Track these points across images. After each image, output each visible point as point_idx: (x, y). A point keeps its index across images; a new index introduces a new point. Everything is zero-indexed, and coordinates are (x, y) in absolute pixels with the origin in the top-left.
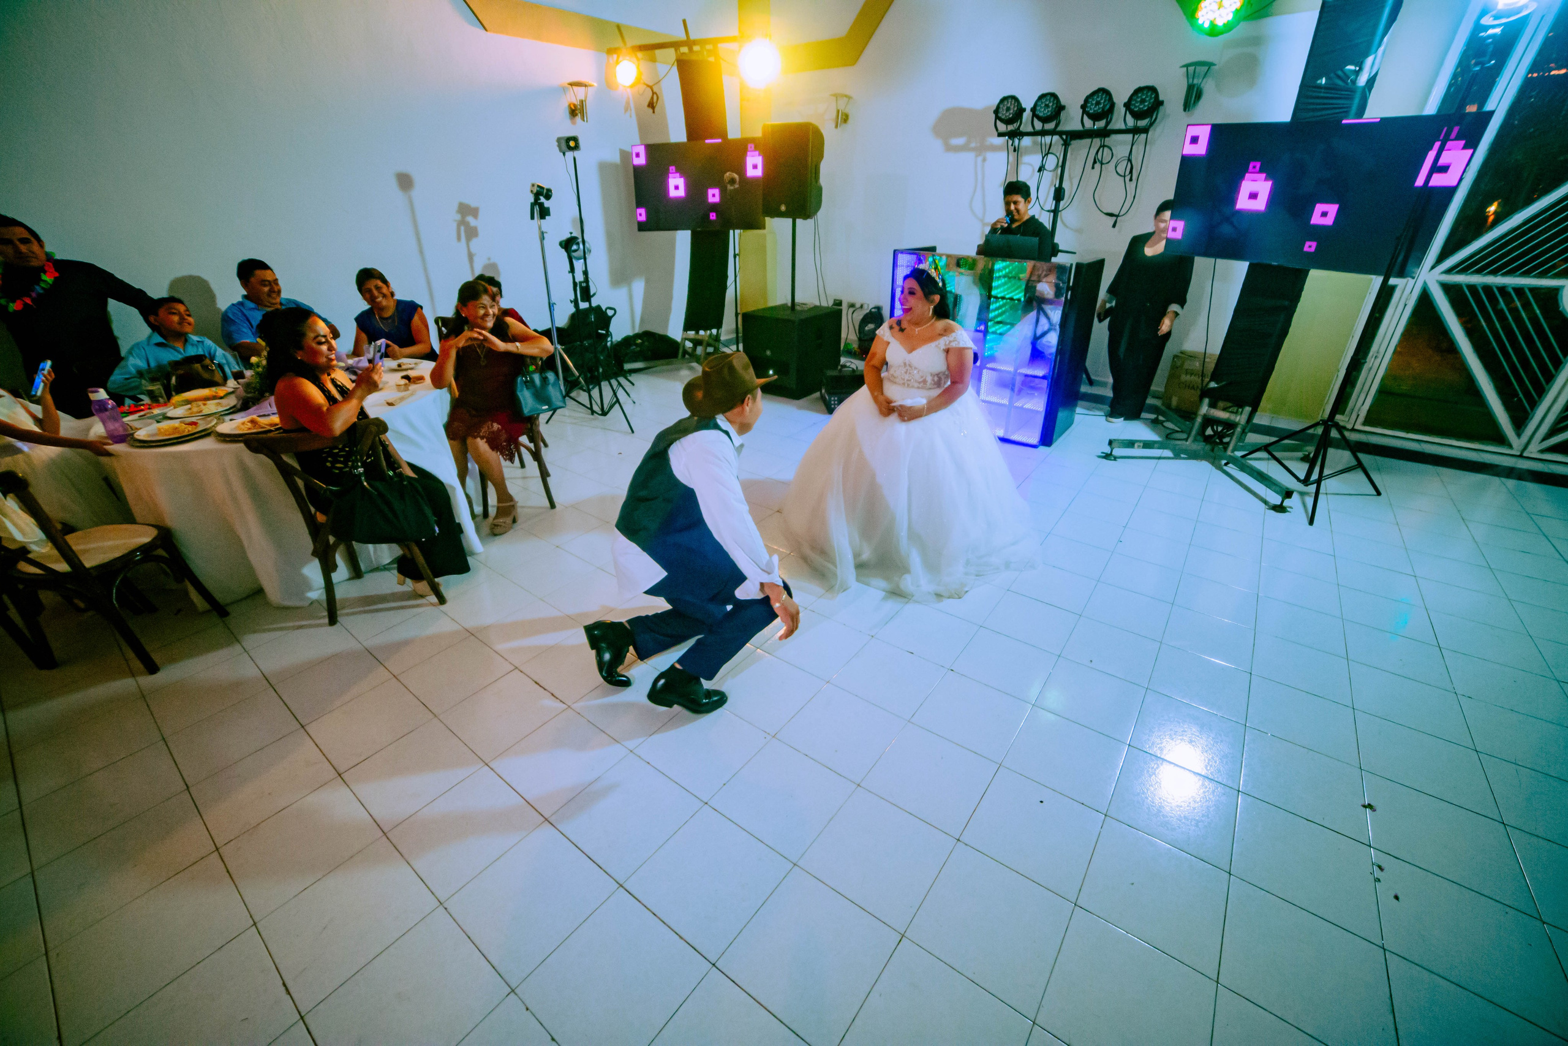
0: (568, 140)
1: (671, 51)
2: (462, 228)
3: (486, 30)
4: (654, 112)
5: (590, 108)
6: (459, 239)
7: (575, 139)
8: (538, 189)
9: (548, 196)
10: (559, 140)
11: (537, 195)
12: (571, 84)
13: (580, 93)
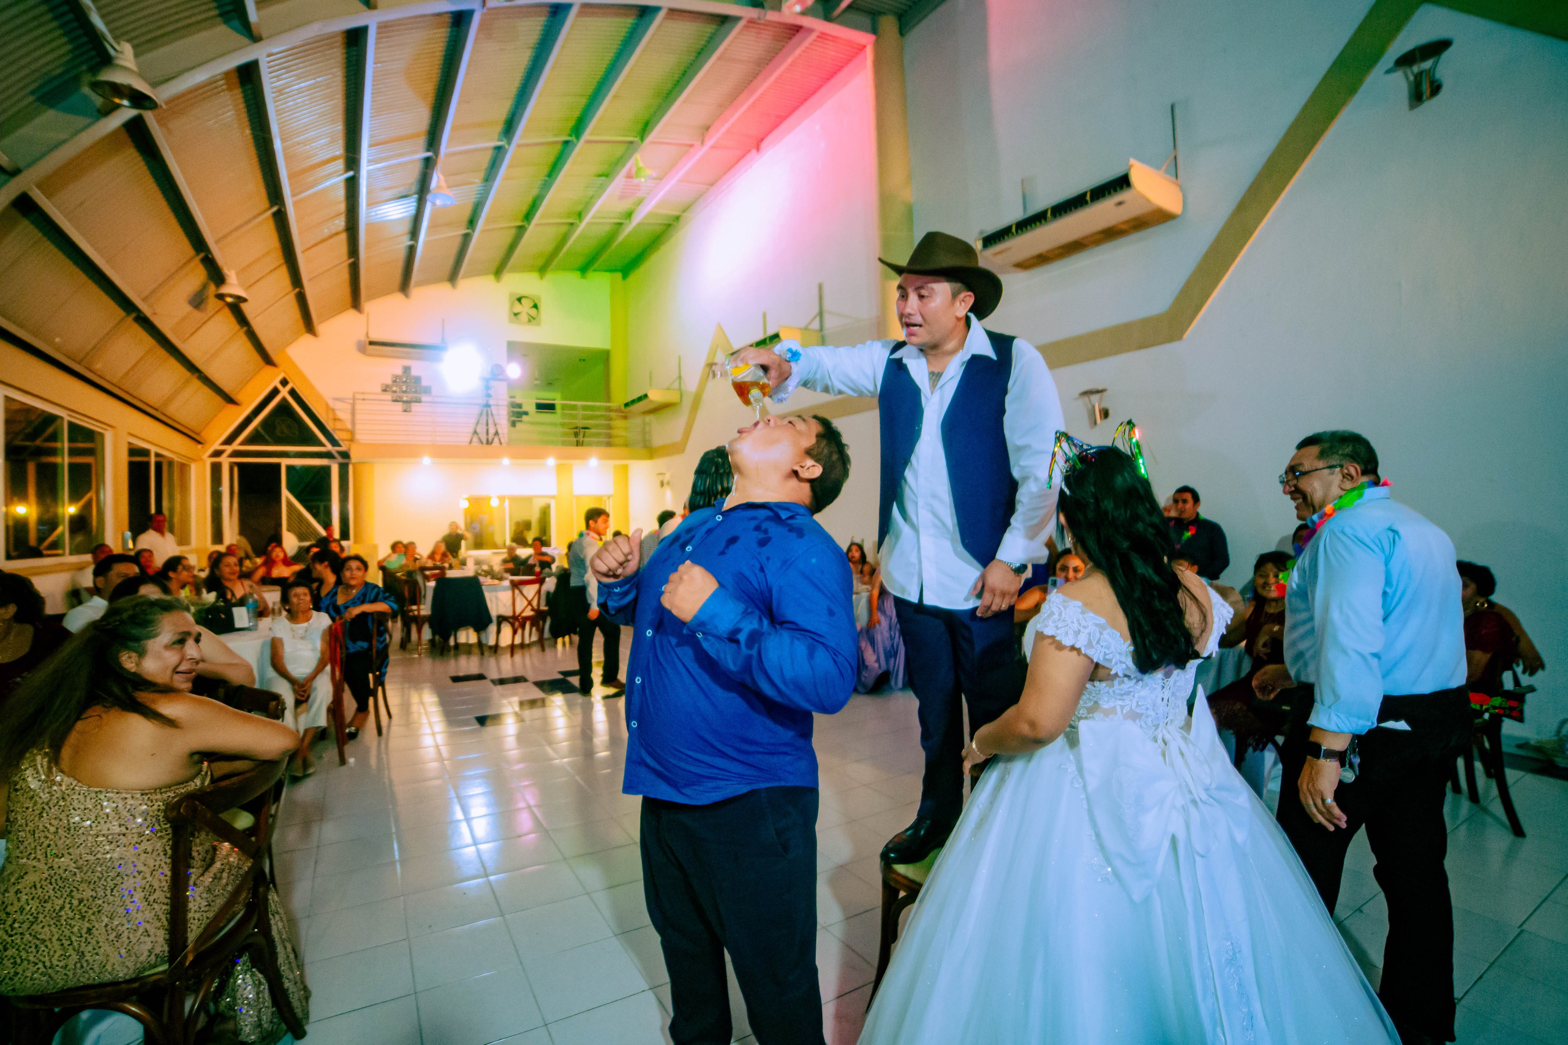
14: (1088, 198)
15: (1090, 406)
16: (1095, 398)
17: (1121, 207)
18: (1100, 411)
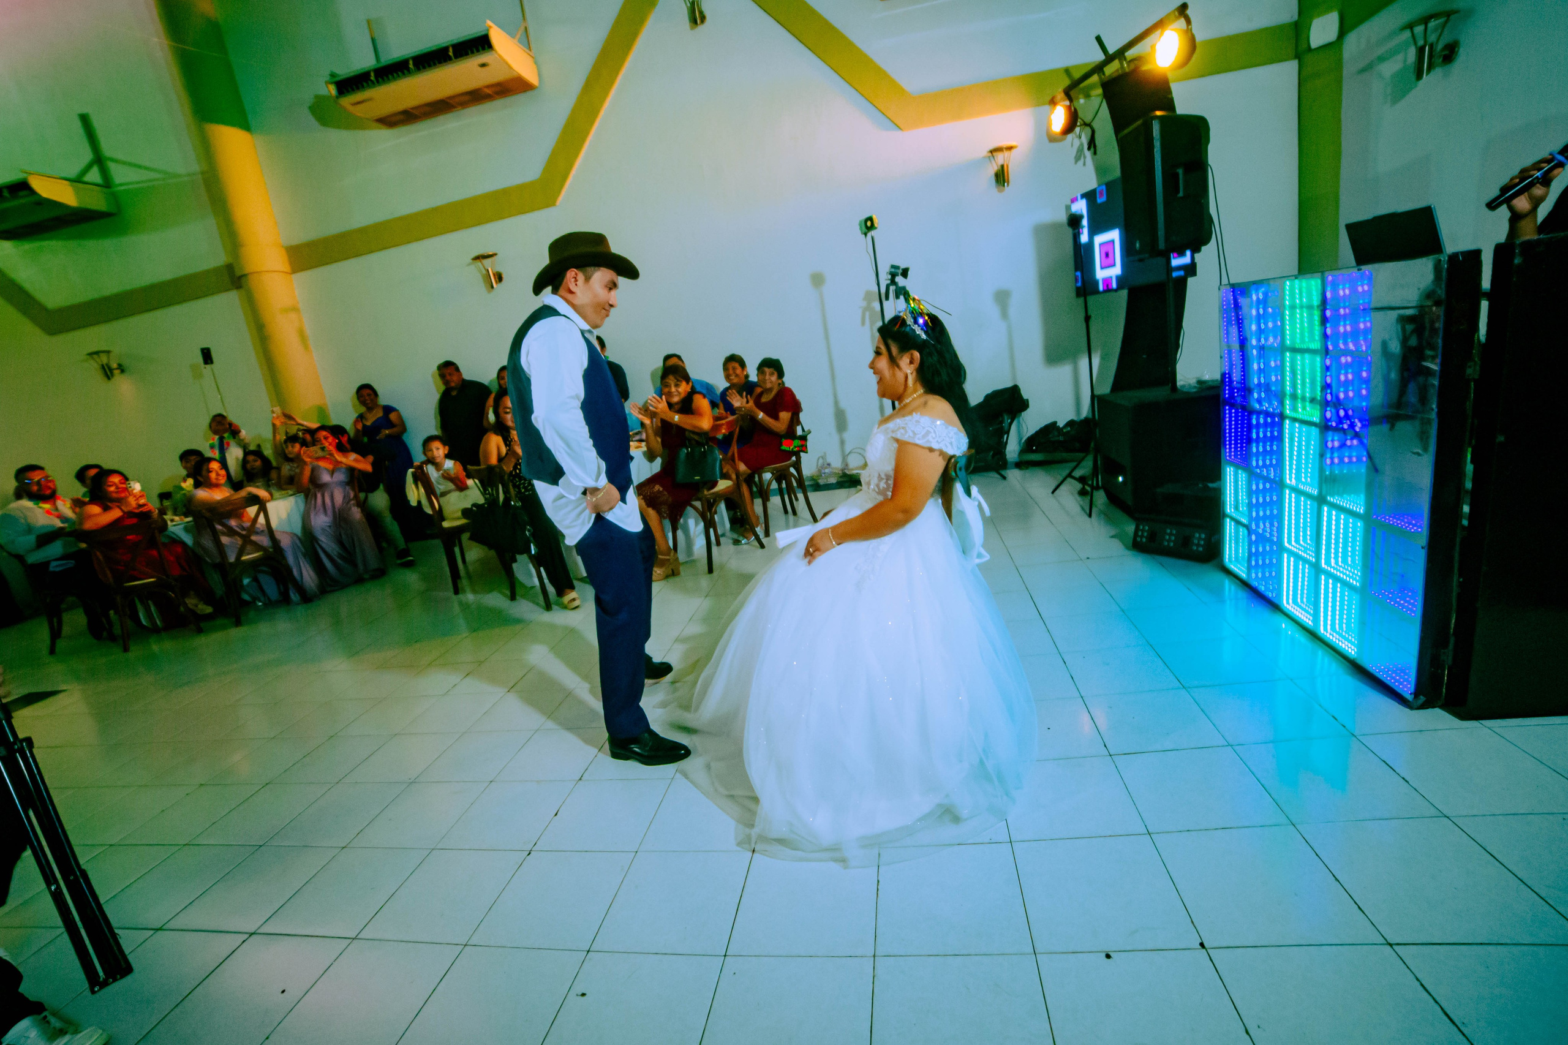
0: (866, 221)
1: (1095, 78)
2: (867, 314)
3: (901, 129)
4: (1095, 153)
5: (1012, 173)
6: (863, 323)
7: (870, 219)
8: (893, 270)
9: (905, 273)
10: (861, 222)
11: (893, 275)
12: (991, 152)
13: (1000, 158)
14: (451, 54)
15: (484, 272)
16: (487, 262)
17: (484, 69)
18: (494, 275)
